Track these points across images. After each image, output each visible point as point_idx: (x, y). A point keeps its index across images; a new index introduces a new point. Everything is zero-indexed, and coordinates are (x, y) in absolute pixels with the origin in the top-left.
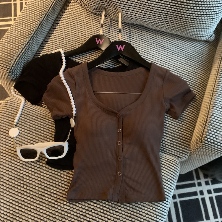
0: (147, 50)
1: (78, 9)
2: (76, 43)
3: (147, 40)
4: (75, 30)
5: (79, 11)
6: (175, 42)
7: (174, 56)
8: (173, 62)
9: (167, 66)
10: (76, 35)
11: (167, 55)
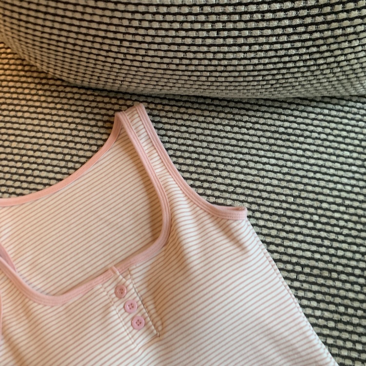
0: (240, 156)
1: (13, 67)
2: (23, 178)
3: (234, 123)
4: (12, 138)
5: (15, 73)
6: (318, 110)
7: (325, 156)
8: (328, 178)
9: (312, 196)
10: (17, 154)
11: (303, 160)
